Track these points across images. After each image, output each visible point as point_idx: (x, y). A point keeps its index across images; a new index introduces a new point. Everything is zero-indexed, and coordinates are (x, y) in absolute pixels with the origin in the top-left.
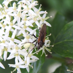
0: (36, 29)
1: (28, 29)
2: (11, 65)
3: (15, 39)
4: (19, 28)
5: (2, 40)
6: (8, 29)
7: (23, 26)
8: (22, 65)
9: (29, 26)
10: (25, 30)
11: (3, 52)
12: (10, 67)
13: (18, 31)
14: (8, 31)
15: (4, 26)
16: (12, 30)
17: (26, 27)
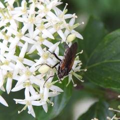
0: (58, 43)
1: (46, 43)
2: (18, 101)
3: (25, 59)
4: (31, 42)
5: (3, 60)
6: (14, 42)
7: (37, 38)
8: (37, 100)
9: (48, 38)
10: (41, 44)
11: (6, 79)
12: (16, 103)
13: (30, 45)
14: (14, 46)
15: (8, 38)
16: (21, 44)
17: (43, 40)
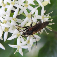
7: (24, 4)
8: (25, 45)
10: (26, 8)
12: (13, 48)
